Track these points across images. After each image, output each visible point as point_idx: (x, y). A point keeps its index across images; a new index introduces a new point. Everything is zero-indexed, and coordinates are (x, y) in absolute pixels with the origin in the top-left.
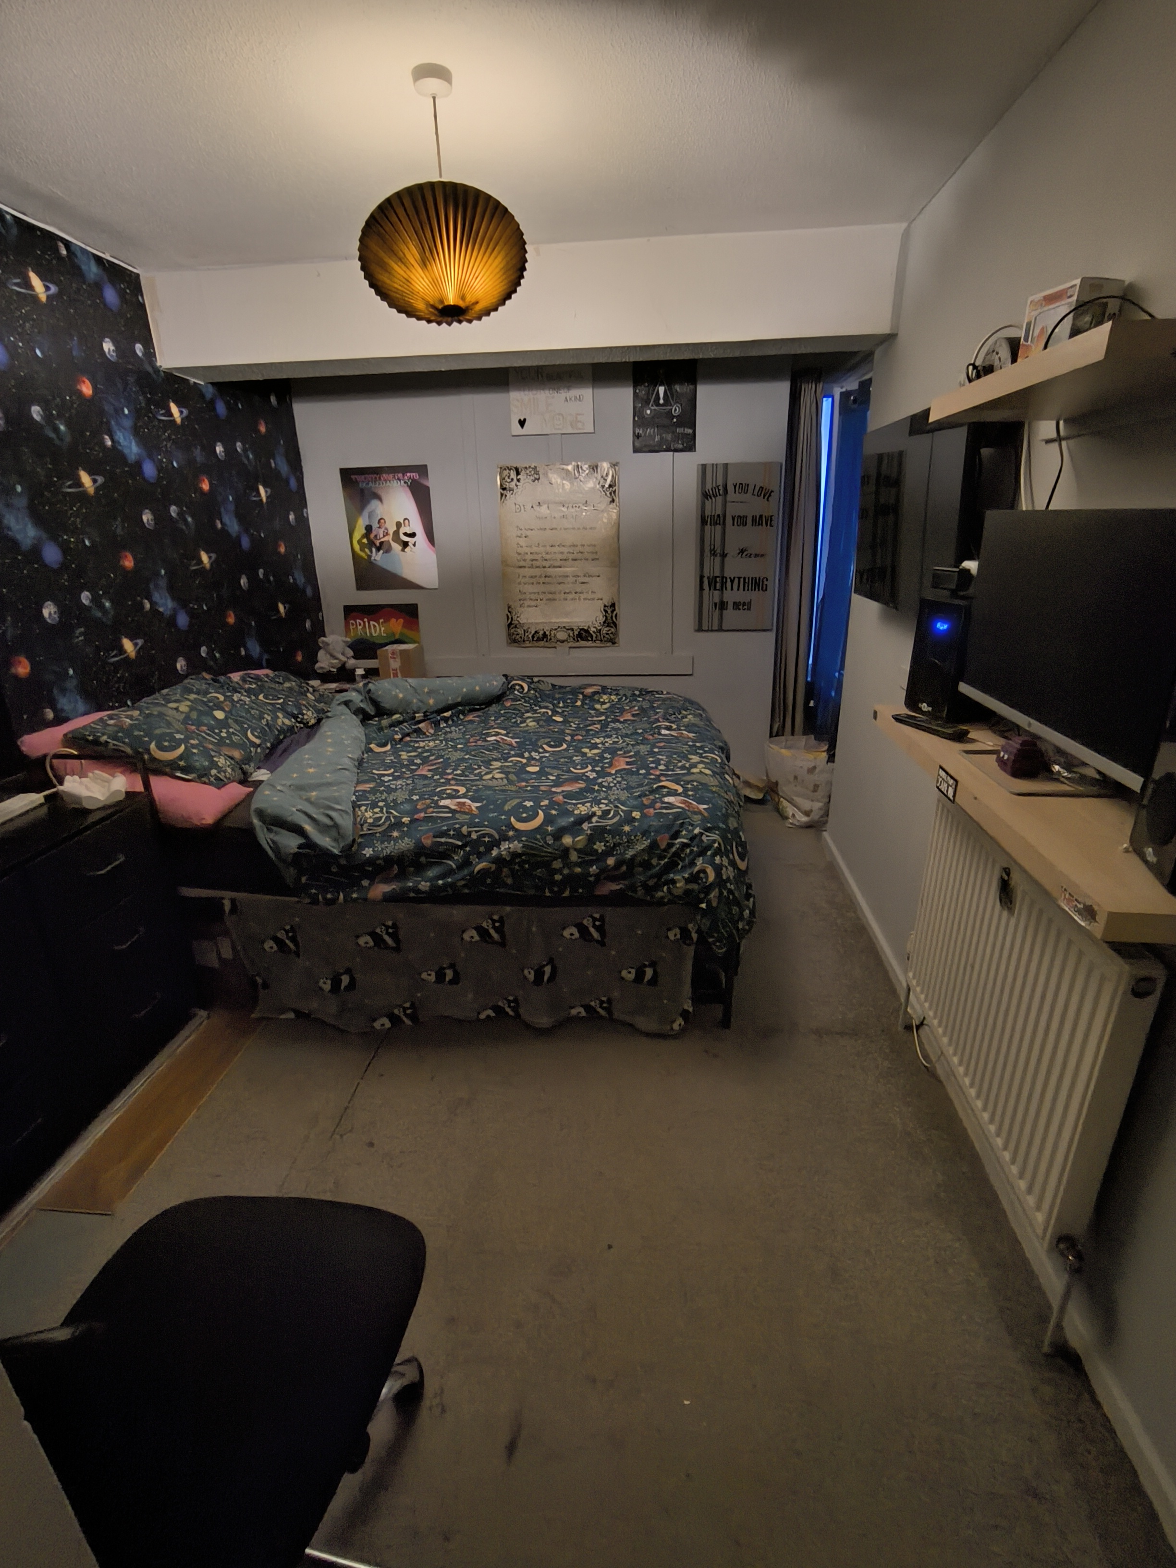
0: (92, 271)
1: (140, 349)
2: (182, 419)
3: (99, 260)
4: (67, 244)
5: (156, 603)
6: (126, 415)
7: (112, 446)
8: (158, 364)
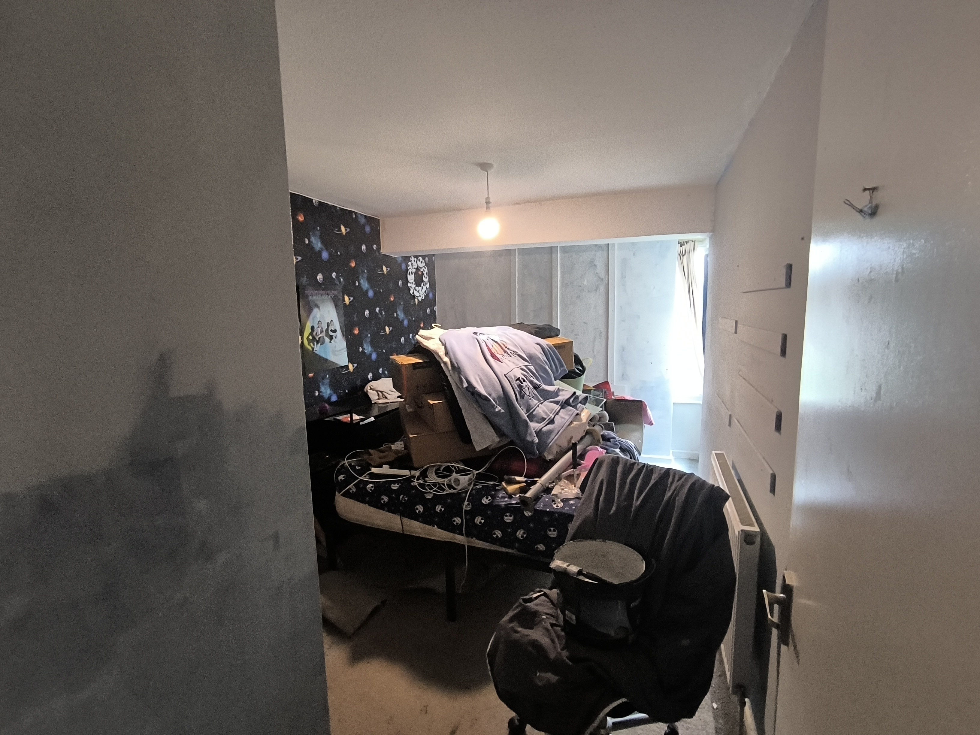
0: (363, 221)
1: (375, 247)
2: (387, 272)
3: (365, 216)
4: (356, 213)
5: (364, 349)
6: (365, 273)
7: (358, 285)
8: (381, 252)
